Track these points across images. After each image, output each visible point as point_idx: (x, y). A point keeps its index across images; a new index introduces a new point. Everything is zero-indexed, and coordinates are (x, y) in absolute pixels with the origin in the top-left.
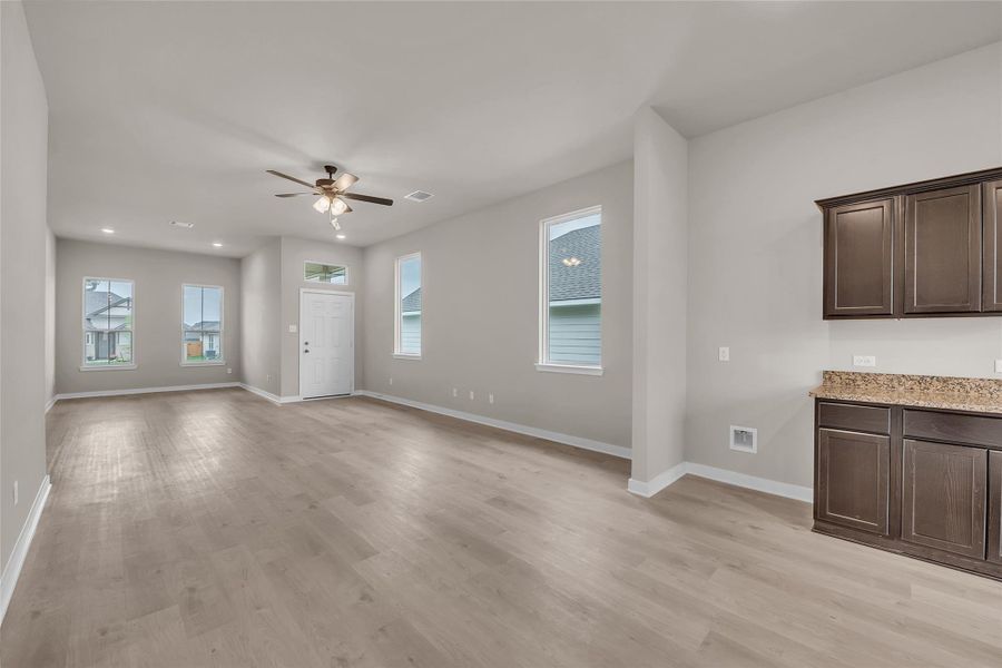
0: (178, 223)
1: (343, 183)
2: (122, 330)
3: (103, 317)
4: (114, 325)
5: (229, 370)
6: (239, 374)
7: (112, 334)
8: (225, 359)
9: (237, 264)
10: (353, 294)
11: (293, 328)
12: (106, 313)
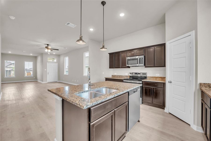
0: (23, 51)
1: (50, 47)
2: (12, 70)
3: (9, 67)
4: (11, 69)
5: (34, 78)
6: (36, 78)
7: (10, 71)
8: (33, 75)
9: (36, 57)
10: (57, 63)
11: (45, 70)
12: (9, 66)
